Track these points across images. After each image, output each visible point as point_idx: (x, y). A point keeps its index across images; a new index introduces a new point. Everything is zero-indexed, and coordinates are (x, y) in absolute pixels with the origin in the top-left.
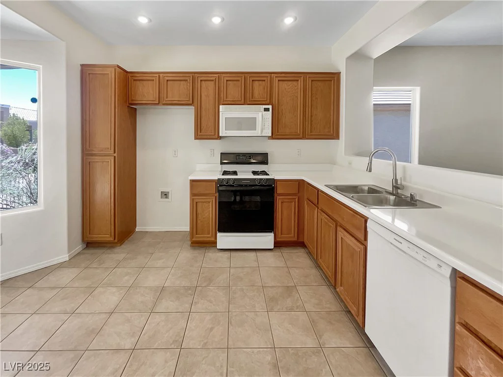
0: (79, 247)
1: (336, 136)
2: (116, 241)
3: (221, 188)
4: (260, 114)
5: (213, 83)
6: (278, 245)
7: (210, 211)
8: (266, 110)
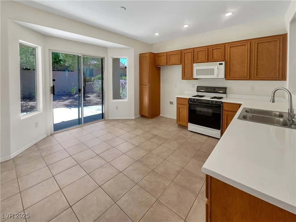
0: (139, 116)
2: (150, 117)
3: (190, 103)
4: (217, 66)
5: (191, 53)
7: (185, 113)
8: (221, 64)
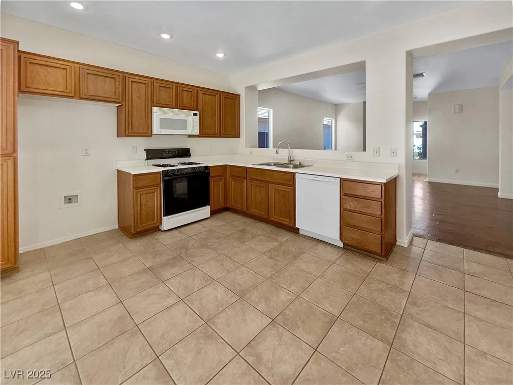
1: (237, 135)
4: (190, 117)
5: (144, 85)
6: (213, 213)
8: (195, 115)
